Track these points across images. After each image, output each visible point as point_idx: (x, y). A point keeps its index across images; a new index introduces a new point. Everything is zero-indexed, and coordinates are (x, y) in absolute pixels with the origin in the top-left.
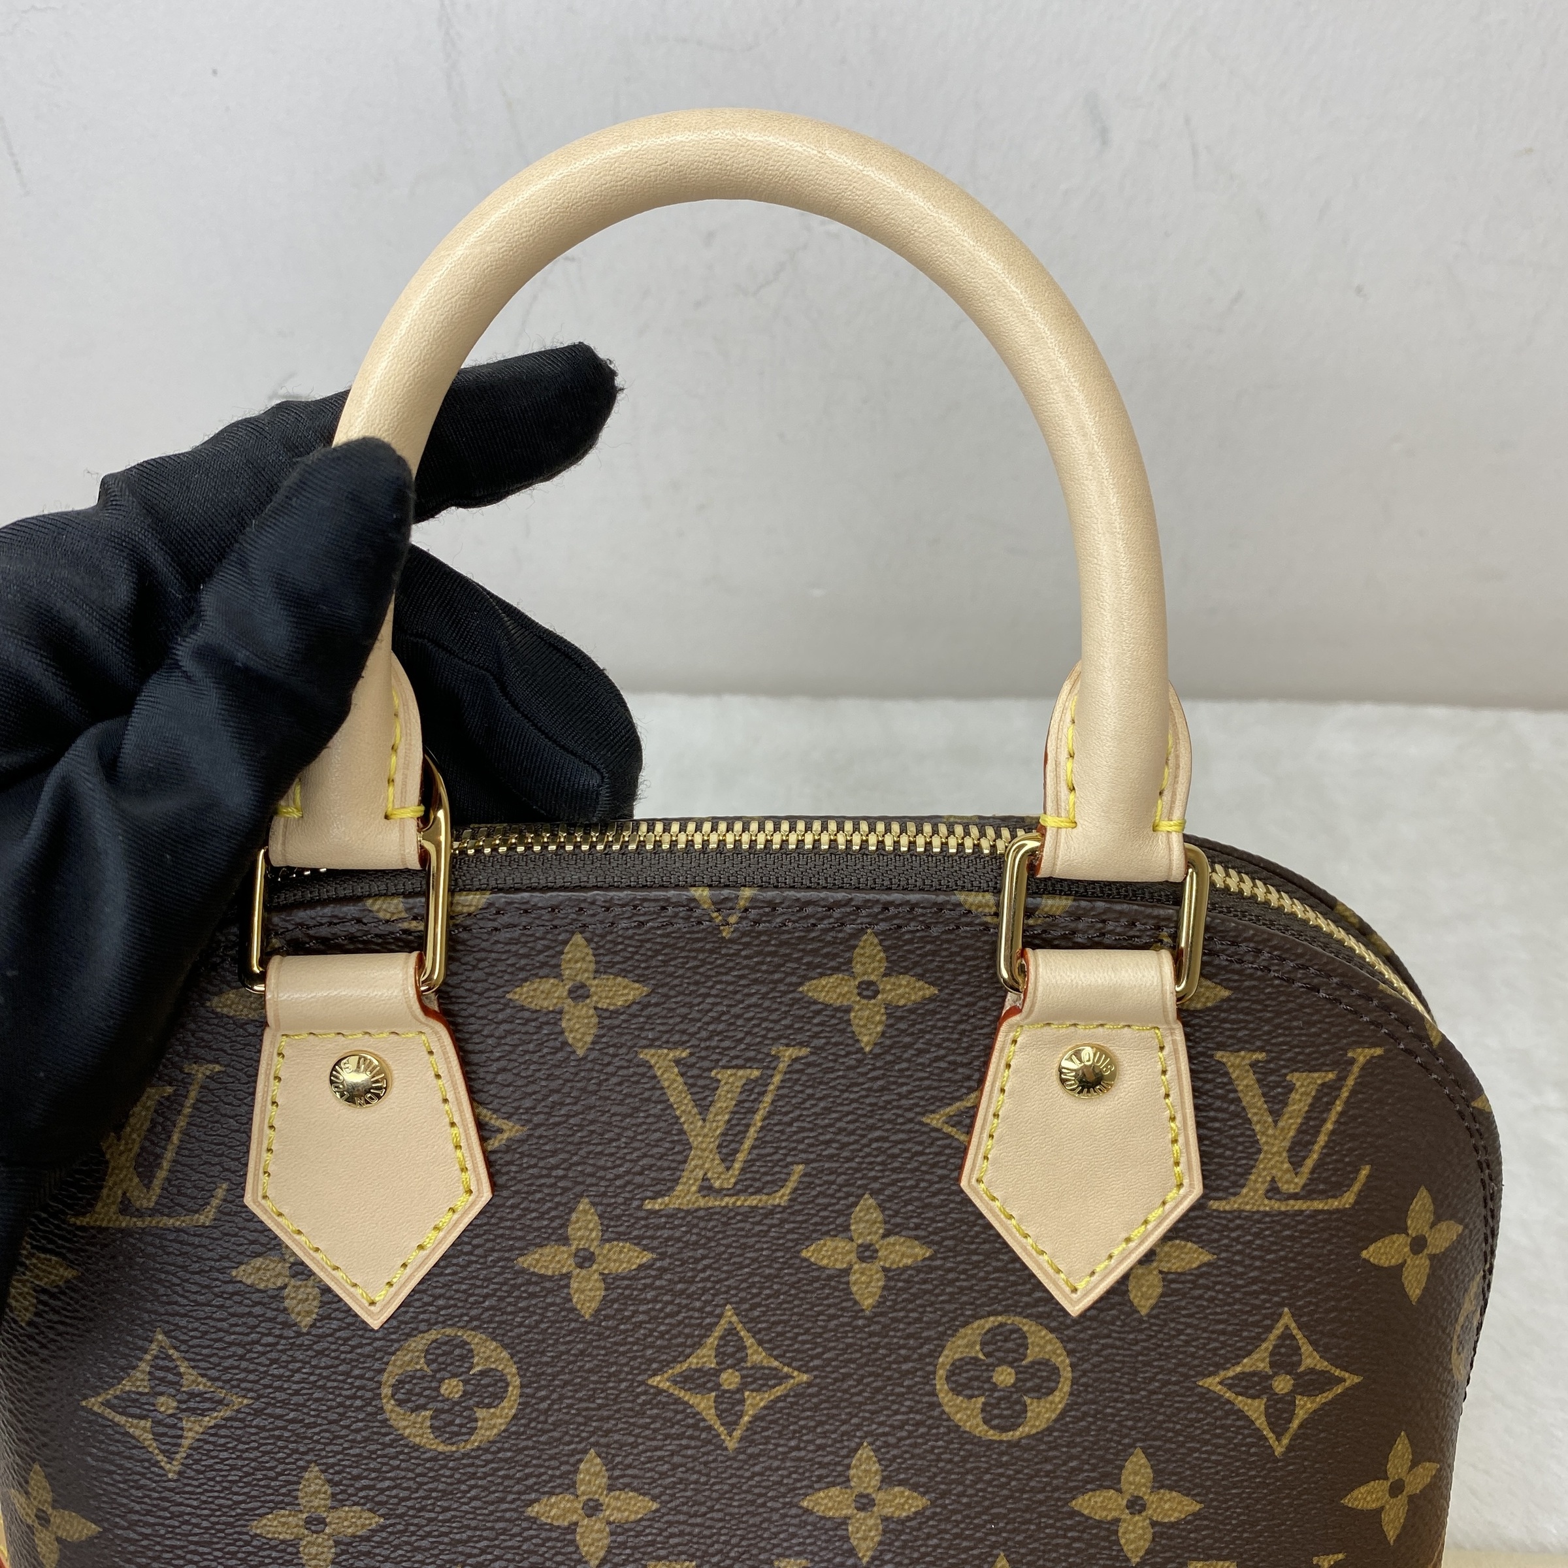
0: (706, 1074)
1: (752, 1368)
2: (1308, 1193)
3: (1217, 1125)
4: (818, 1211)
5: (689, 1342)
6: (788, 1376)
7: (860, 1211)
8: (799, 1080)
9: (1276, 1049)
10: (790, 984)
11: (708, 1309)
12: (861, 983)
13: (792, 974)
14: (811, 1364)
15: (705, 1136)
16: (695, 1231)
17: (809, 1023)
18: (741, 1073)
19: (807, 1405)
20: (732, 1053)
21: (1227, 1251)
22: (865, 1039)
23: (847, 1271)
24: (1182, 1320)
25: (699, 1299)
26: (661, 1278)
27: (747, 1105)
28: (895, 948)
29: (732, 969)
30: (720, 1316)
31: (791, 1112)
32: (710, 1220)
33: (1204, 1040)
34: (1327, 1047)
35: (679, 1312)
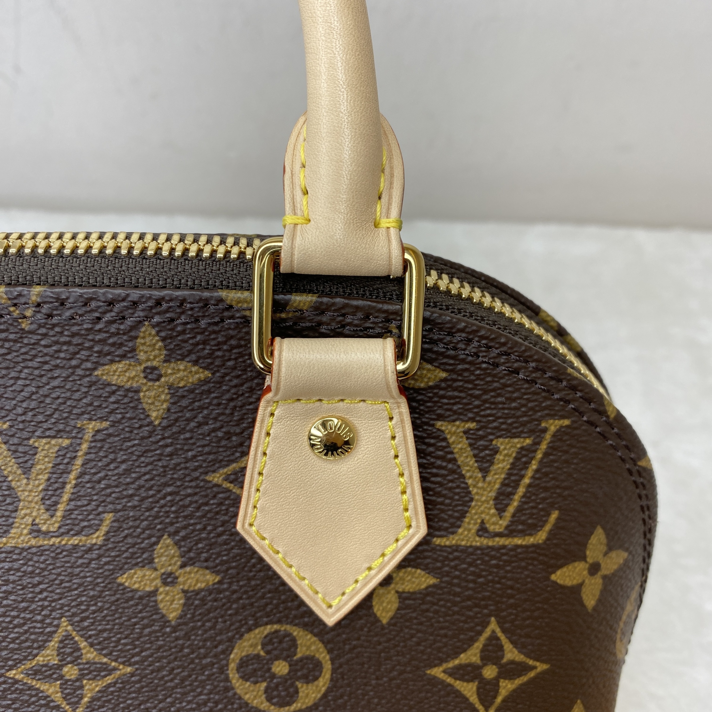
0: (25, 442)
1: (87, 663)
2: (510, 532)
3: (439, 479)
4: (129, 548)
5: (35, 645)
6: (115, 669)
7: (161, 548)
8: (101, 447)
9: (484, 420)
10: (87, 369)
11: (48, 621)
12: (146, 368)
13: (87, 360)
14: (133, 660)
15: (30, 491)
16: (30, 563)
17: (106, 401)
18: (53, 442)
19: (133, 689)
20: (45, 426)
21: (447, 576)
22: (154, 414)
23: (154, 593)
24: (414, 627)
25: (39, 614)
26: (7, 599)
27: (61, 467)
28: (171, 338)
29: (35, 356)
30: (58, 626)
31: (99, 472)
32: (41, 555)
33: (427, 412)
34: (525, 419)
35: (24, 624)
